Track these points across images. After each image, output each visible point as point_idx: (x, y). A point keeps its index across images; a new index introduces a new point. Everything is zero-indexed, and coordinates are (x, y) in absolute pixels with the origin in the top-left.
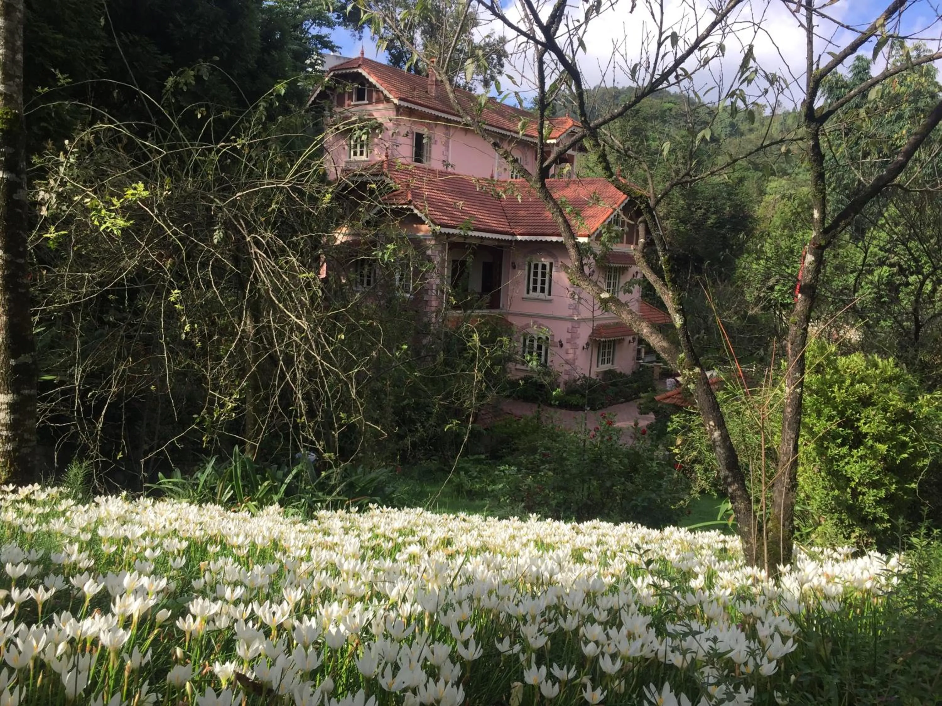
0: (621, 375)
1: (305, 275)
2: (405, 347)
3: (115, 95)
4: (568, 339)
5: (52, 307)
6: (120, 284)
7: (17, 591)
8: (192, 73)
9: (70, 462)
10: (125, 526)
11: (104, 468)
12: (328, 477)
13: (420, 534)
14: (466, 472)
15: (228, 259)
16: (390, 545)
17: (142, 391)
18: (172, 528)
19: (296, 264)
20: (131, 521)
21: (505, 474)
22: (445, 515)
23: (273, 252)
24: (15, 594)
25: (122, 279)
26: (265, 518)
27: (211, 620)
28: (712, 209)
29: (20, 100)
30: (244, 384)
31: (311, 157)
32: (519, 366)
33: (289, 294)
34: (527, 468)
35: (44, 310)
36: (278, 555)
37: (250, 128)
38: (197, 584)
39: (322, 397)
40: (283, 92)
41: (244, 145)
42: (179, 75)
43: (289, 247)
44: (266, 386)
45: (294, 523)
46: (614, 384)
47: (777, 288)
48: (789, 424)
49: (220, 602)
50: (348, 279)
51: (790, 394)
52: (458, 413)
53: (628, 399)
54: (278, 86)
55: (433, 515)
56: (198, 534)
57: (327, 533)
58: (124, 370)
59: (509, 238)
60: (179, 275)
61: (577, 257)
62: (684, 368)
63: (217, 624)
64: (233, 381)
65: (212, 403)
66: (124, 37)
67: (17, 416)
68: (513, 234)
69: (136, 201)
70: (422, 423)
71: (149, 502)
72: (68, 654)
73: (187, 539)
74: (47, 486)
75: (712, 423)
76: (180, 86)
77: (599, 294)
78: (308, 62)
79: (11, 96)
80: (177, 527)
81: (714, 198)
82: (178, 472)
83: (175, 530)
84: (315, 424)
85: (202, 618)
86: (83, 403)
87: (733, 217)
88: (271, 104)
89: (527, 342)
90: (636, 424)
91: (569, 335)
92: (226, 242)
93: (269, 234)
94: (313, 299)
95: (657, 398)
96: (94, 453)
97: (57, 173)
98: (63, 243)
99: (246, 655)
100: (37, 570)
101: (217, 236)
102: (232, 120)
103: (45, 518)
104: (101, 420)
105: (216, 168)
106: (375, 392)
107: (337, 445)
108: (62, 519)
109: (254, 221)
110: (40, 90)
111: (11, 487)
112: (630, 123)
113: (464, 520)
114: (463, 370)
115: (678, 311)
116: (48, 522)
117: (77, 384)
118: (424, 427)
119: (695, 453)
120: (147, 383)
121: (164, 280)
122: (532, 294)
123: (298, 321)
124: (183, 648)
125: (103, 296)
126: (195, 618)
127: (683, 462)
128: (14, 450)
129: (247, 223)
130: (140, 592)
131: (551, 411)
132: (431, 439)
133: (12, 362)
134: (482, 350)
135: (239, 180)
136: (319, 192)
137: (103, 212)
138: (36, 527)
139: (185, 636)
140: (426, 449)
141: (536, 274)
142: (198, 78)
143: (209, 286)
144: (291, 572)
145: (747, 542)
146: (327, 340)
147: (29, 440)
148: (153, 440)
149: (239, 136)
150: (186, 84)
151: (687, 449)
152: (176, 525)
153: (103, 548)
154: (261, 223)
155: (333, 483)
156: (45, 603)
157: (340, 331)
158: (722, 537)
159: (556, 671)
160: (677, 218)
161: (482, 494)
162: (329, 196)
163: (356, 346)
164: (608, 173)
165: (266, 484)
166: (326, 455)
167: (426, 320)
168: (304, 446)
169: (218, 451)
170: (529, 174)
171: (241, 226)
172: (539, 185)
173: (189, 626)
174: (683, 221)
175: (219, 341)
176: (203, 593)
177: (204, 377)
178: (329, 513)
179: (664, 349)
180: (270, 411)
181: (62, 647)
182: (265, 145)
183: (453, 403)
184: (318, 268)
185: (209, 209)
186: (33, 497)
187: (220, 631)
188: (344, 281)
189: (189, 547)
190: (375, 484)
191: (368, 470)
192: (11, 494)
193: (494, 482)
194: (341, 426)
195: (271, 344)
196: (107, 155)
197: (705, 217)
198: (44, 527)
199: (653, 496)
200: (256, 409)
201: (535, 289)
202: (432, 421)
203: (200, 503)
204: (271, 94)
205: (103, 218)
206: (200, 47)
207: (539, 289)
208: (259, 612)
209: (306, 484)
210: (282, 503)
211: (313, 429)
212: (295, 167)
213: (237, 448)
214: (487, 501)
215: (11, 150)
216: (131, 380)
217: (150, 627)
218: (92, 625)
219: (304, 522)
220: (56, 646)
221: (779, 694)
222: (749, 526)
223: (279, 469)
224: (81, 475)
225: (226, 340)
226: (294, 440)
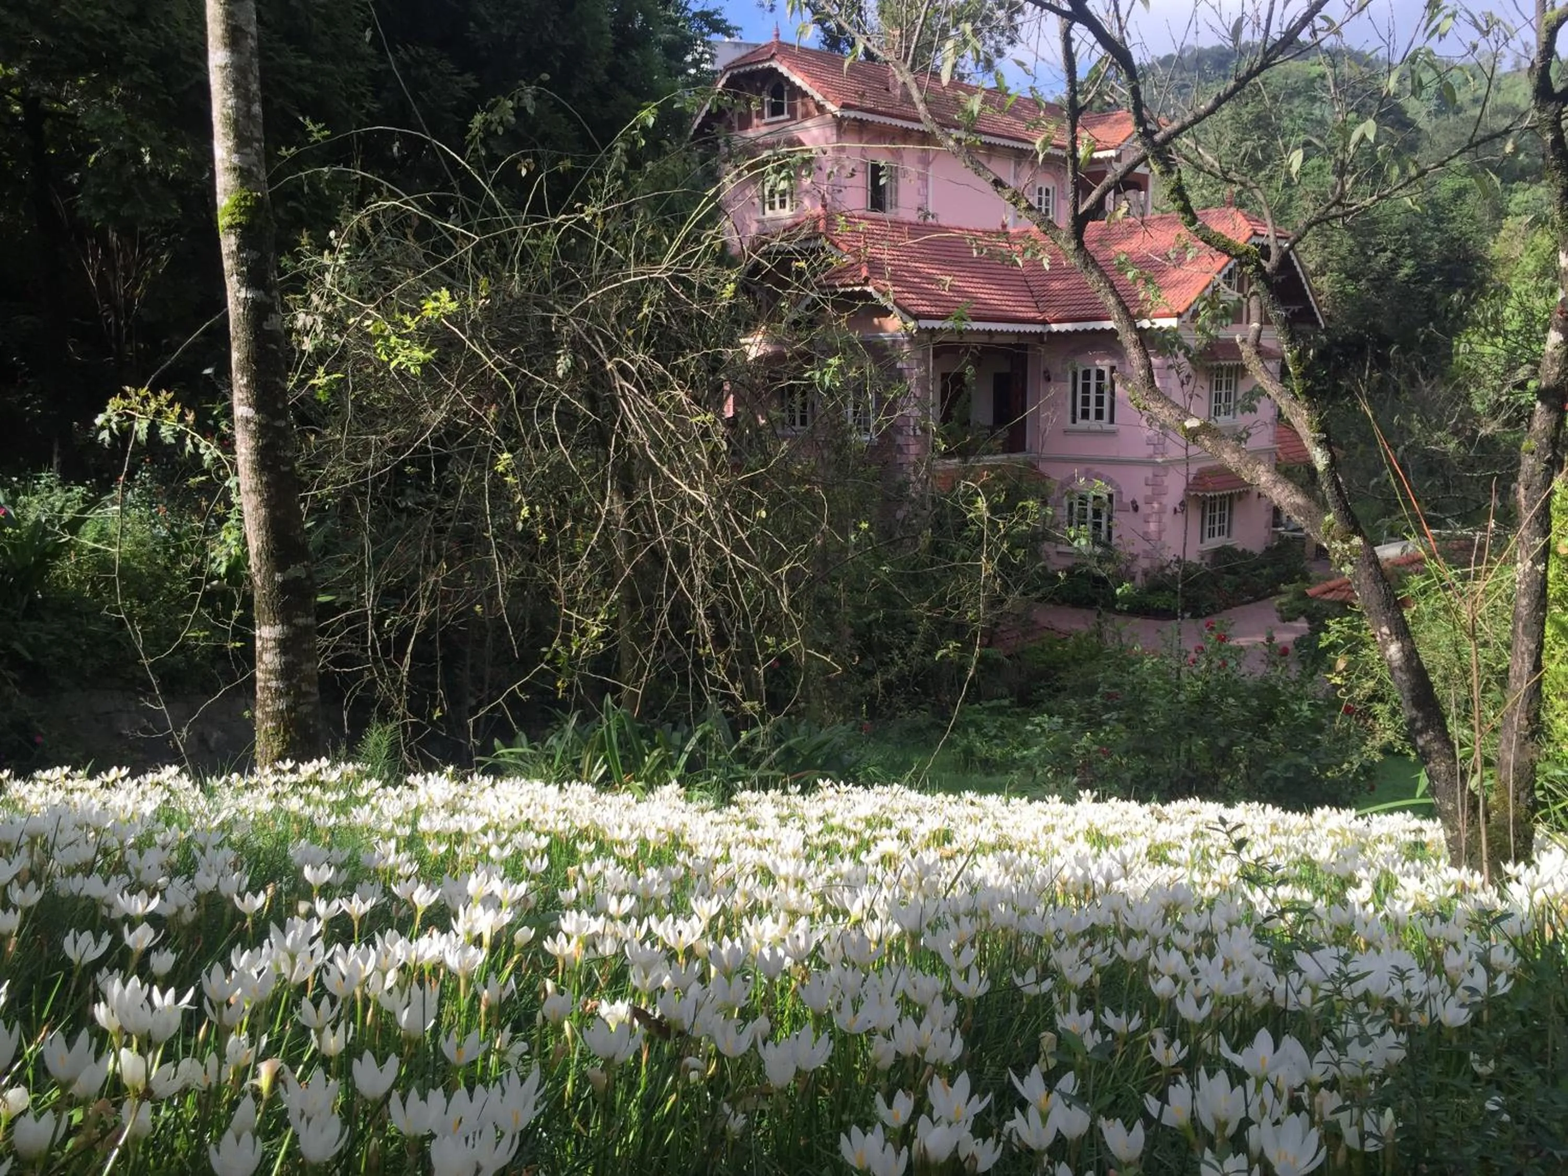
0: (1244, 554)
1: (701, 418)
2: (864, 525)
3: (395, 149)
4: (1146, 497)
5: (325, 491)
6: (423, 449)
7: (324, 903)
8: (510, 104)
9: (367, 724)
10: (457, 816)
11: (416, 733)
12: (752, 741)
13: (899, 825)
14: (979, 729)
15: (579, 400)
16: (852, 842)
17: (461, 614)
18: (524, 818)
19: (685, 399)
20: (463, 808)
21: (1043, 730)
22: (940, 796)
23: (647, 383)
24: (321, 907)
25: (426, 441)
26: (658, 803)
27: (591, 943)
28: (1408, 250)
29: (263, 176)
30: (615, 596)
31: (701, 225)
32: (1062, 548)
33: (677, 448)
34: (1081, 719)
35: (314, 496)
36: (682, 857)
37: (603, 186)
38: (568, 895)
39: (735, 614)
40: (651, 121)
41: (595, 215)
42: (490, 110)
43: (672, 373)
44: (649, 600)
45: (703, 811)
46: (1232, 571)
47: (1532, 384)
48: (1525, 626)
49: (602, 918)
50: (769, 420)
51: (1525, 575)
52: (959, 630)
53: (1259, 596)
54: (644, 113)
55: (922, 796)
56: (561, 826)
57: (753, 825)
58: (436, 582)
59: (1038, 328)
60: (507, 431)
61: (1143, 361)
62: (1333, 538)
63: (600, 949)
64: (597, 593)
65: (568, 627)
66: (402, 52)
67: (290, 658)
68: (1044, 322)
69: (439, 319)
70: (901, 650)
71: (487, 781)
72: (401, 986)
73: (547, 834)
74: (338, 762)
75: (1385, 630)
76: (493, 128)
77: (1181, 422)
78: (689, 58)
79: (249, 171)
80: (531, 816)
81: (1409, 230)
82: (523, 738)
83: (528, 821)
84: (727, 656)
85: (580, 940)
86: (380, 635)
87: (1446, 261)
88: (635, 142)
89: (1076, 507)
90: (1270, 639)
91: (1148, 491)
92: (575, 373)
93: (640, 356)
94: (714, 455)
95: (1309, 592)
96: (400, 711)
97: (321, 282)
98: (337, 390)
99: (644, 986)
100: (344, 875)
101: (563, 365)
102: (575, 174)
103: (341, 808)
104: (407, 660)
105: (555, 256)
106: (821, 602)
107: (763, 688)
108: (367, 808)
109: (617, 335)
110: (283, 152)
111: (289, 764)
112: (1249, 108)
113: (972, 803)
114: (964, 559)
115: (1319, 443)
116: (347, 813)
117: (369, 606)
118: (904, 656)
119: (1372, 683)
120: (468, 600)
121: (486, 439)
122: (1081, 424)
123: (692, 492)
124: (555, 980)
125: (398, 471)
126: (568, 938)
127: (1350, 700)
128: (290, 709)
129: (607, 340)
130: (491, 901)
131: (1119, 621)
132: (916, 675)
133: (278, 577)
134: (993, 525)
135: (590, 271)
136: (715, 282)
137: (393, 339)
138: (333, 819)
139: (556, 966)
140: (908, 692)
141: (1086, 388)
142: (520, 111)
143: (553, 443)
144: (703, 878)
145: (1452, 829)
146: (739, 520)
147: (308, 694)
148: (481, 690)
149: (587, 202)
150: (501, 123)
151: (1358, 678)
152: (529, 814)
153: (430, 848)
154: (628, 339)
155: (759, 749)
156: (362, 919)
157: (760, 504)
158: (1416, 823)
159: (1110, 1019)
160: (1341, 270)
161: (1007, 766)
162: (731, 287)
163: (787, 529)
164: (1189, 218)
165: (655, 753)
166: (747, 705)
167: (900, 478)
168: (713, 693)
169: (580, 704)
170: (1056, 228)
171: (597, 345)
172: (1073, 245)
173: (562, 949)
174: (1353, 276)
175: (573, 529)
176: (577, 906)
177: (553, 587)
178: (755, 796)
179: (1297, 509)
180: (656, 639)
181: (392, 978)
182: (628, 211)
183: (947, 614)
184: (721, 403)
185: (546, 321)
186: (321, 778)
187: (604, 960)
188: (762, 422)
189: (549, 847)
190: (826, 749)
191: (815, 728)
192: (289, 775)
193: (1025, 745)
194: (768, 657)
195: (653, 531)
196: (391, 248)
197: (1394, 264)
198: (343, 821)
199: (1304, 760)
200: (634, 636)
201: (1085, 415)
202: (916, 648)
203: (560, 782)
204: (633, 127)
205: (393, 349)
206: (519, 56)
207: (1092, 414)
208: (658, 930)
209: (719, 752)
210: (681, 781)
211: (724, 664)
212: (677, 243)
213: (608, 699)
214: (1016, 776)
215: (255, 255)
216: (445, 597)
217: (506, 954)
218: (430, 945)
219: (717, 809)
220: (384, 975)
221: (1477, 1057)
222: (1454, 801)
223: (674, 729)
224: (386, 743)
225: (584, 529)
226: (696, 683)
